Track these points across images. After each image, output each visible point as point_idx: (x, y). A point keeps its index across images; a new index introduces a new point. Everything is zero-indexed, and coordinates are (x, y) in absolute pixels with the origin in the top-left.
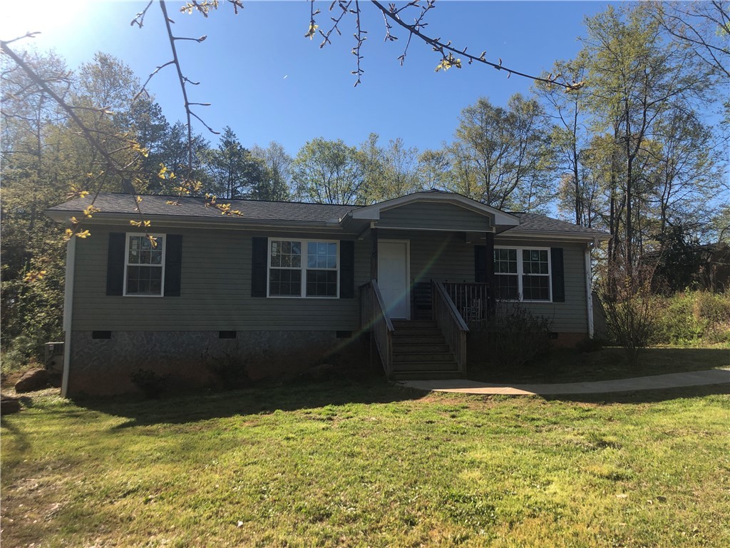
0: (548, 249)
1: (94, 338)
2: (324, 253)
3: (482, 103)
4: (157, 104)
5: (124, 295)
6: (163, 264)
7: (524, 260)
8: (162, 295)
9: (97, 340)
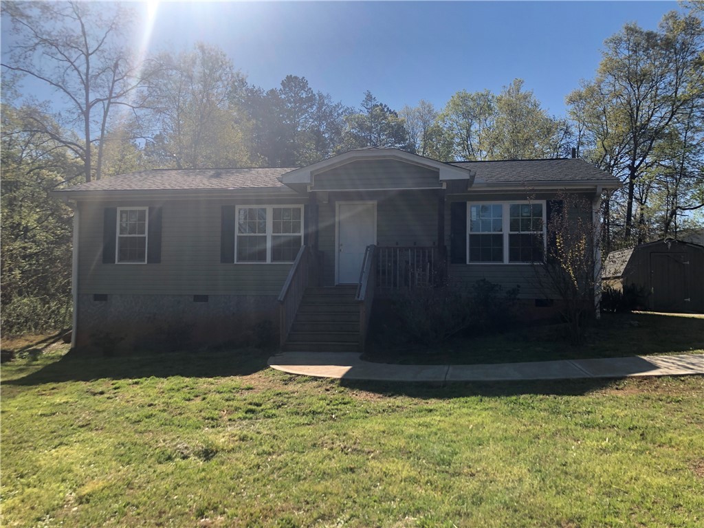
0: (543, 203)
1: (95, 300)
2: (289, 218)
3: (628, 29)
4: (303, 78)
5: (116, 263)
6: (146, 235)
7: (511, 216)
8: (146, 262)
9: (97, 302)
